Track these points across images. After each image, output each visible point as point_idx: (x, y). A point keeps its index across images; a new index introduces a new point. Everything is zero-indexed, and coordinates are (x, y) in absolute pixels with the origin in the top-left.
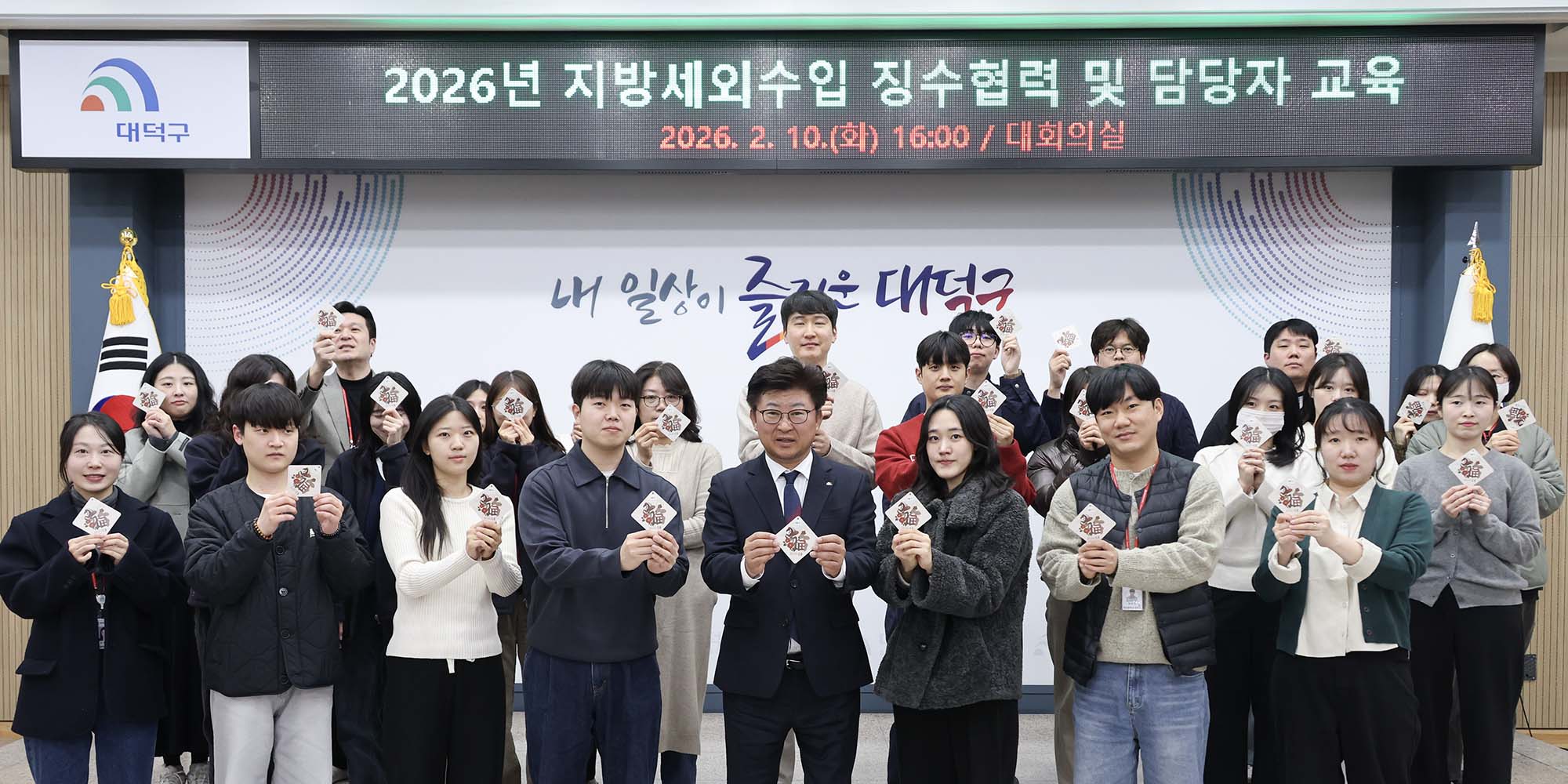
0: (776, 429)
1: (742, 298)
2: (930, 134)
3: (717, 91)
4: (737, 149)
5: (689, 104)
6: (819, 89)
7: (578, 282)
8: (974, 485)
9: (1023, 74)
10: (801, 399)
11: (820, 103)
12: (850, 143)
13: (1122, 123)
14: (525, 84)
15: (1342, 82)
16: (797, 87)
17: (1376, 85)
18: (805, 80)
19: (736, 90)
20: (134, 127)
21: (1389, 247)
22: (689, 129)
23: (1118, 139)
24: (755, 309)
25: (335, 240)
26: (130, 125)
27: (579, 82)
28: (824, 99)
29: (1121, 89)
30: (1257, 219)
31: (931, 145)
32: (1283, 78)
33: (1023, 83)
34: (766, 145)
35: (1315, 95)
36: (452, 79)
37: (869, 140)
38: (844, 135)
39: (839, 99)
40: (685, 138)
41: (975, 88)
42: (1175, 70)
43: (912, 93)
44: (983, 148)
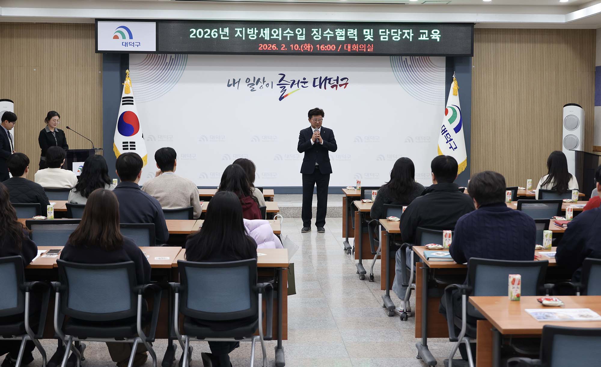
1: (277, 85)
2: (326, 47)
3: (273, 36)
4: (278, 50)
5: (266, 39)
6: (298, 35)
7: (234, 80)
9: (348, 32)
11: (298, 39)
12: (306, 49)
13: (373, 45)
14: (225, 33)
15: (426, 36)
16: (293, 35)
17: (434, 37)
18: (295, 33)
19: (278, 35)
20: (126, 43)
21: (445, 73)
22: (266, 45)
23: (372, 49)
24: (281, 87)
25: (169, 69)
26: (125, 42)
27: (238, 33)
28: (299, 38)
29: (372, 37)
30: (411, 65)
31: (326, 50)
32: (411, 35)
33: (349, 35)
34: (285, 49)
35: (419, 39)
36: (207, 32)
37: (311, 48)
38: (304, 47)
39: (303, 38)
40: (265, 47)
41: (337, 36)
42: (385, 32)
43: (321, 37)
44: (339, 50)
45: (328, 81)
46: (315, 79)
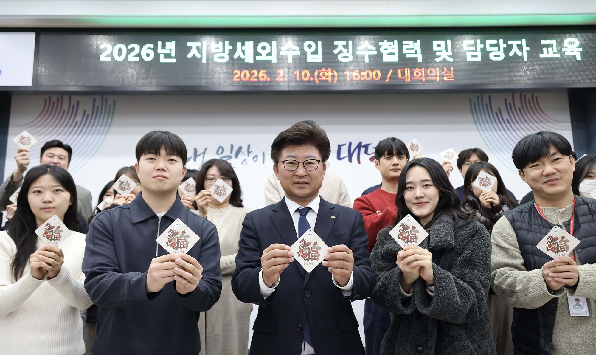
0: (294, 175)
2: (362, 74)
3: (261, 56)
4: (270, 81)
5: (247, 61)
6: (309, 54)
7: (196, 151)
8: (446, 218)
9: (404, 47)
10: (313, 153)
11: (309, 61)
12: (324, 78)
13: (452, 69)
14: (168, 51)
15: (553, 50)
16: (299, 53)
17: (569, 52)
18: (302, 50)
19: (269, 54)
21: (571, 132)
22: (247, 72)
23: (451, 76)
25: (81, 132)
27: (194, 51)
28: (311, 58)
29: (451, 54)
30: (510, 120)
31: (362, 79)
32: (526, 49)
33: (405, 51)
34: (284, 79)
35: (541, 56)
36: (133, 49)
37: (333, 77)
38: (321, 74)
39: (318, 58)
40: (245, 76)
41: (382, 53)
42: (475, 45)
43: (353, 55)
44: (387, 80)
45: (363, 150)
46: (340, 147)
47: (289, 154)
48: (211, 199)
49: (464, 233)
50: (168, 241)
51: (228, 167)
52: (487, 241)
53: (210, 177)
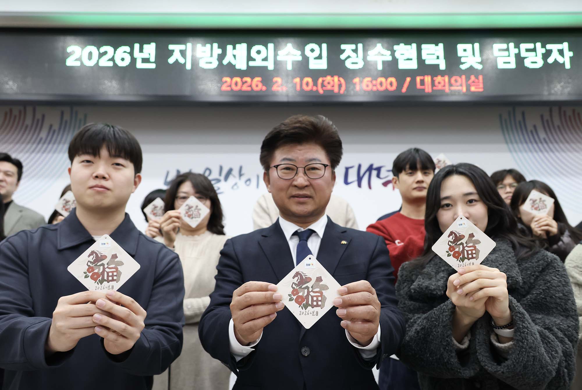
0: (291, 185)
2: (374, 82)
4: (266, 90)
5: (238, 67)
6: (311, 59)
9: (424, 52)
10: (319, 155)
11: (312, 66)
12: (329, 87)
13: (481, 77)
14: (147, 55)
16: (299, 59)
18: (303, 54)
19: (265, 60)
22: (239, 80)
23: (479, 85)
27: (177, 55)
28: (314, 64)
29: (479, 60)
31: (375, 88)
32: (569, 54)
33: (424, 57)
34: (282, 88)
36: (105, 53)
37: (340, 86)
38: (325, 83)
39: (322, 64)
40: (236, 84)
41: (398, 59)
42: (508, 49)
43: (364, 61)
44: (404, 90)
45: (374, 173)
47: (284, 156)
48: (181, 223)
49: (529, 266)
50: (88, 270)
51: (206, 183)
52: (564, 277)
53: (182, 195)
